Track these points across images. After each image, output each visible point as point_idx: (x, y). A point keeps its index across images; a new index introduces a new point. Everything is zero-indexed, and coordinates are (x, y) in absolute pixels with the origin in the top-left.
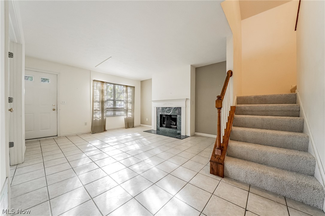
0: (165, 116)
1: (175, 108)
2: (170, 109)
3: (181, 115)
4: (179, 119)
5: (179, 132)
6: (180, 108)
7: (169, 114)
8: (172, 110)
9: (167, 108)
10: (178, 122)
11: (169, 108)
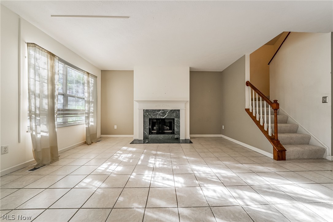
0: (155, 121)
1: (171, 111)
2: (164, 112)
3: (179, 117)
4: (177, 123)
5: (177, 137)
6: (179, 110)
7: (164, 118)
8: (168, 112)
9: (160, 110)
10: (176, 126)
11: (163, 110)
